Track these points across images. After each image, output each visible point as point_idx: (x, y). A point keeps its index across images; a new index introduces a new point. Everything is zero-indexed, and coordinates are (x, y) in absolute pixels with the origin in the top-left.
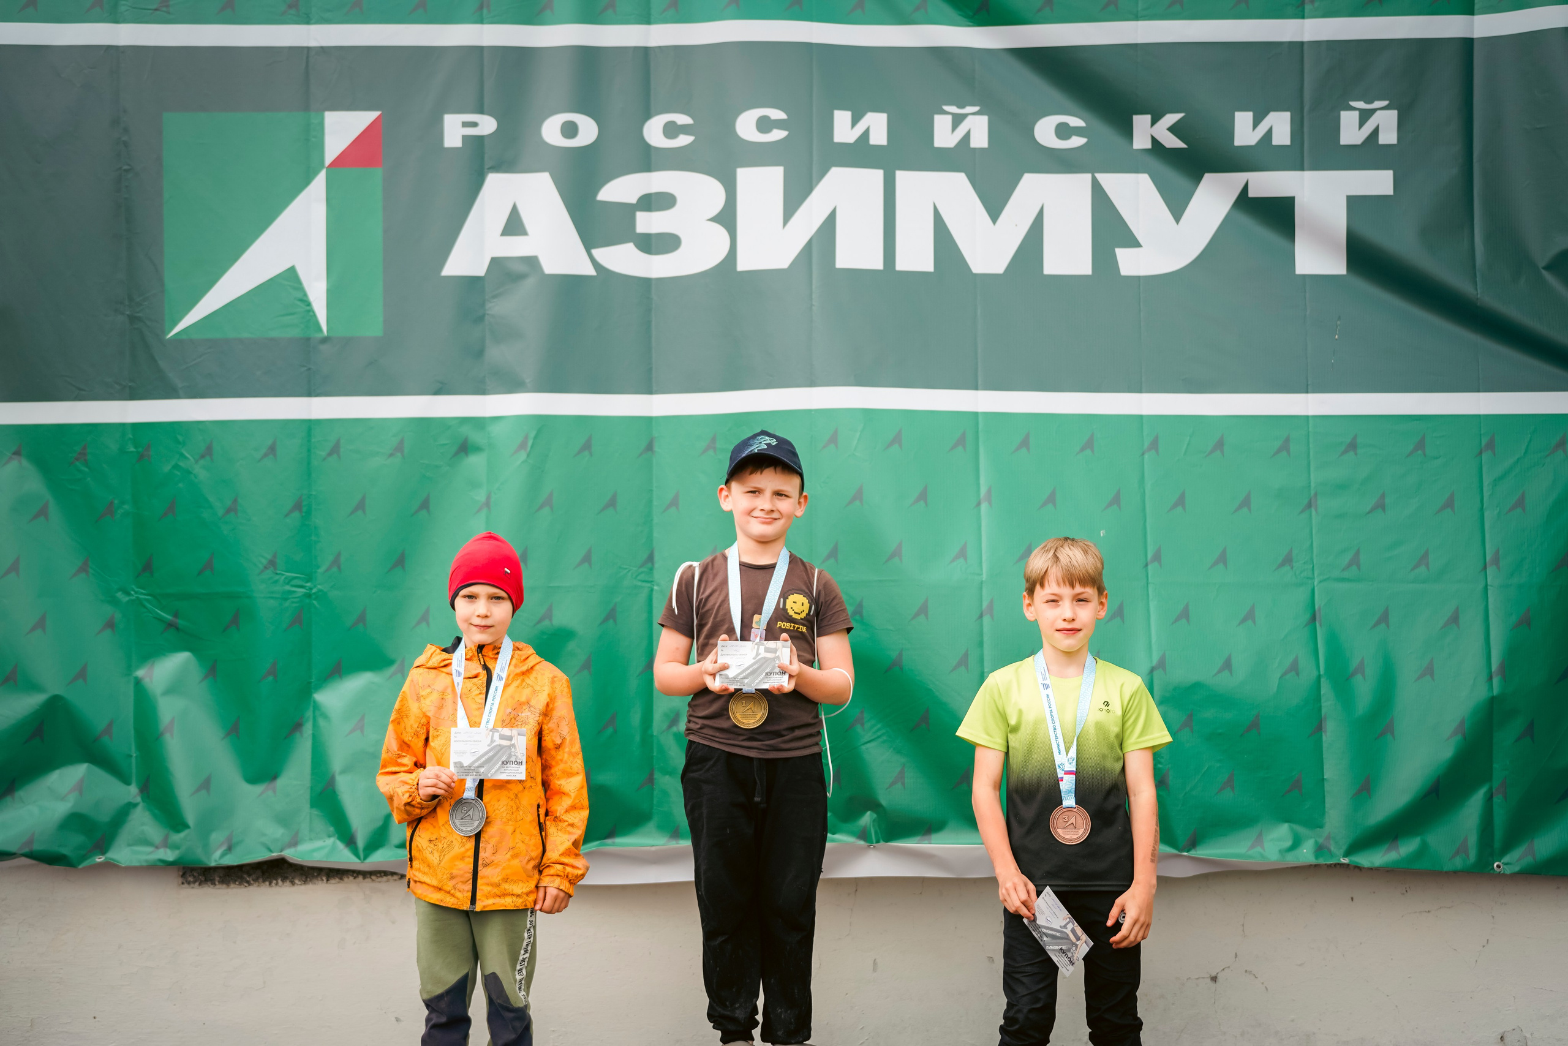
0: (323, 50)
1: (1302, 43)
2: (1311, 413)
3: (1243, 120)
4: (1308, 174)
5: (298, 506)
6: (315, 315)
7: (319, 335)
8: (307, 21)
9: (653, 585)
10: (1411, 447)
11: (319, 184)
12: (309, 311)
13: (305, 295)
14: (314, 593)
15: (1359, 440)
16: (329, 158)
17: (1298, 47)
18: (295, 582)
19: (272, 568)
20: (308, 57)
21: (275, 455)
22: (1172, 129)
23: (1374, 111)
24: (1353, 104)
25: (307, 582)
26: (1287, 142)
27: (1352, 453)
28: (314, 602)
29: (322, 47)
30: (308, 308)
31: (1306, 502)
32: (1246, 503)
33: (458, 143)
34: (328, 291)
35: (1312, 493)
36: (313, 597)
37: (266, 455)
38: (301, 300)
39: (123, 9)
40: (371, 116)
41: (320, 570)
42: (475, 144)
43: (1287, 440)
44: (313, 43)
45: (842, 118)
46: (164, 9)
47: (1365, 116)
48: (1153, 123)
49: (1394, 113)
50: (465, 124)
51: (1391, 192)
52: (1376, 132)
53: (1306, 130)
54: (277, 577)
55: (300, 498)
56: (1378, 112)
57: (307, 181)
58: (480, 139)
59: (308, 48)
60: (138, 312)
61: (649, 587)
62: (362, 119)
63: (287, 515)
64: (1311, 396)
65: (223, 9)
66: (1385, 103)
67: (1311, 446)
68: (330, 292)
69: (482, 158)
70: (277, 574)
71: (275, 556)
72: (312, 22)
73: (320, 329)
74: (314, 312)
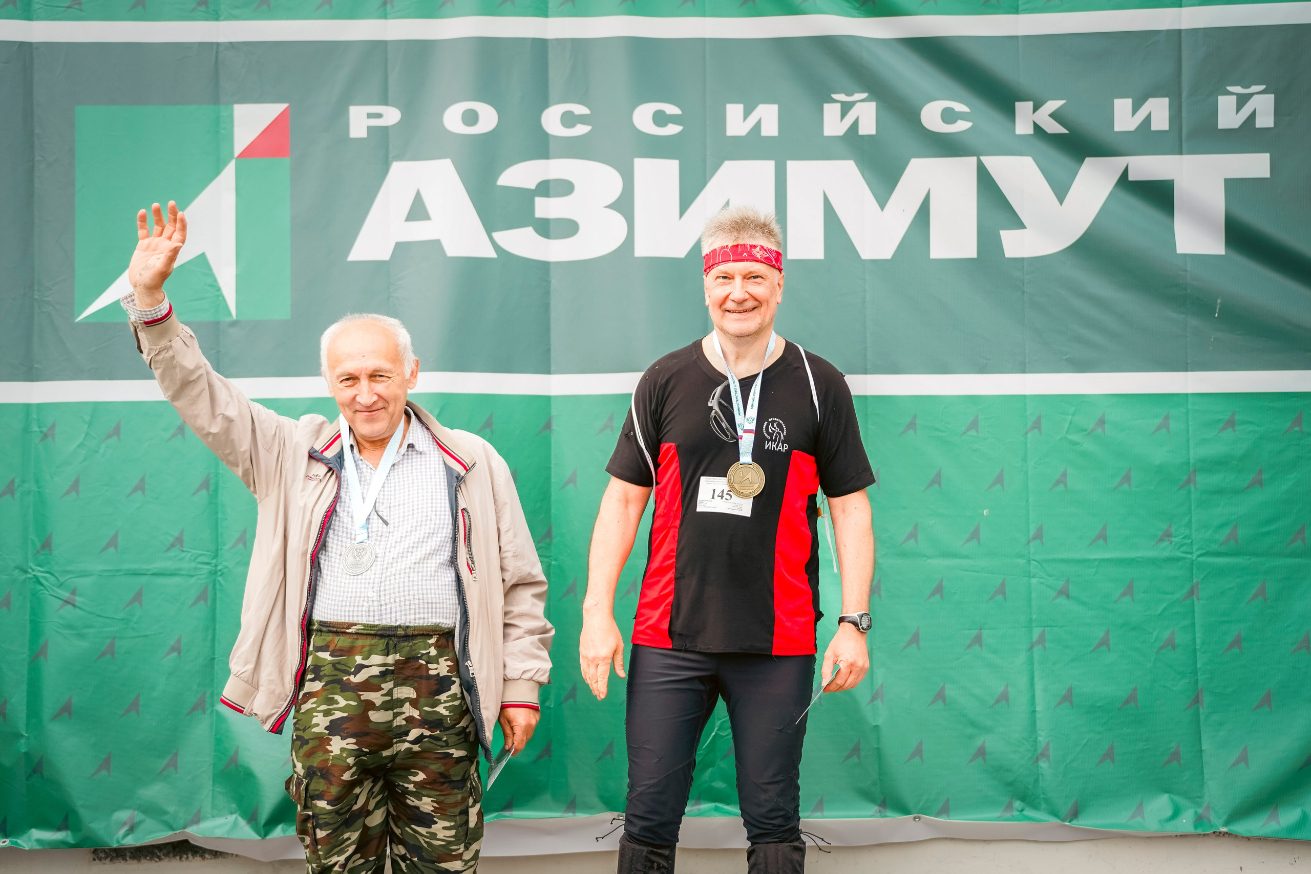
0: (232, 45)
1: (1180, 31)
2: (1190, 391)
3: (1122, 107)
4: (1186, 158)
5: (206, 485)
6: (224, 300)
7: (229, 319)
8: (216, 17)
9: (552, 560)
10: (1288, 424)
11: (229, 172)
12: (218, 296)
13: (215, 280)
14: (220, 570)
15: (1237, 417)
16: (238, 149)
17: (1177, 35)
18: (201, 559)
19: (178, 546)
20: (217, 52)
21: (183, 435)
22: (1054, 116)
23: (1250, 95)
24: (1230, 88)
25: (213, 559)
26: (1166, 127)
27: (1230, 430)
28: (220, 579)
29: (231, 43)
30: (217, 293)
31: (1185, 478)
32: (1127, 479)
33: (363, 134)
34: (237, 276)
35: (1191, 469)
36: (219, 573)
37: (174, 435)
38: (211, 286)
39: (36, 6)
40: (279, 108)
41: (226, 547)
42: (380, 134)
43: (1167, 418)
44: (222, 39)
45: (734, 111)
46: (77, 7)
47: (1242, 100)
48: (1035, 109)
49: (1271, 97)
50: (370, 116)
51: (1268, 176)
52: (1253, 116)
53: (1184, 115)
54: (183, 555)
55: (208, 476)
56: (1255, 96)
57: (217, 171)
58: (385, 129)
59: (218, 44)
60: (47, 297)
61: (547, 562)
62: (270, 111)
63: (194, 494)
64: (1189, 373)
65: (134, 6)
66: (1262, 87)
67: (1190, 423)
68: (240, 279)
69: (387, 148)
70: (183, 551)
71: (182, 533)
72: (222, 18)
73: (230, 314)
74: (223, 297)
